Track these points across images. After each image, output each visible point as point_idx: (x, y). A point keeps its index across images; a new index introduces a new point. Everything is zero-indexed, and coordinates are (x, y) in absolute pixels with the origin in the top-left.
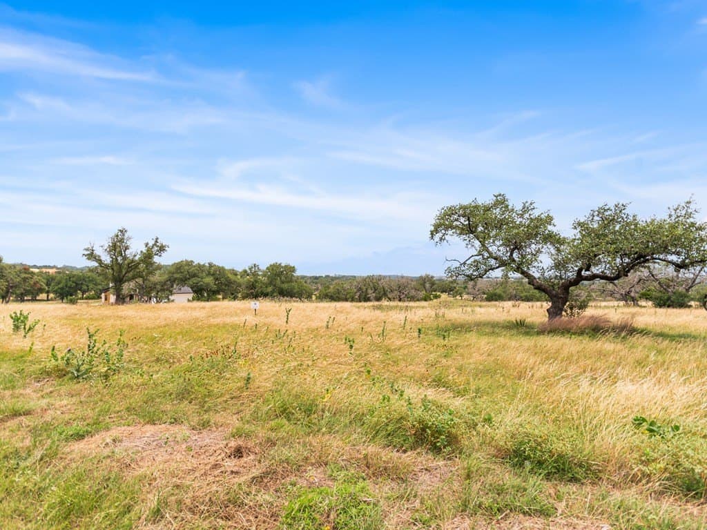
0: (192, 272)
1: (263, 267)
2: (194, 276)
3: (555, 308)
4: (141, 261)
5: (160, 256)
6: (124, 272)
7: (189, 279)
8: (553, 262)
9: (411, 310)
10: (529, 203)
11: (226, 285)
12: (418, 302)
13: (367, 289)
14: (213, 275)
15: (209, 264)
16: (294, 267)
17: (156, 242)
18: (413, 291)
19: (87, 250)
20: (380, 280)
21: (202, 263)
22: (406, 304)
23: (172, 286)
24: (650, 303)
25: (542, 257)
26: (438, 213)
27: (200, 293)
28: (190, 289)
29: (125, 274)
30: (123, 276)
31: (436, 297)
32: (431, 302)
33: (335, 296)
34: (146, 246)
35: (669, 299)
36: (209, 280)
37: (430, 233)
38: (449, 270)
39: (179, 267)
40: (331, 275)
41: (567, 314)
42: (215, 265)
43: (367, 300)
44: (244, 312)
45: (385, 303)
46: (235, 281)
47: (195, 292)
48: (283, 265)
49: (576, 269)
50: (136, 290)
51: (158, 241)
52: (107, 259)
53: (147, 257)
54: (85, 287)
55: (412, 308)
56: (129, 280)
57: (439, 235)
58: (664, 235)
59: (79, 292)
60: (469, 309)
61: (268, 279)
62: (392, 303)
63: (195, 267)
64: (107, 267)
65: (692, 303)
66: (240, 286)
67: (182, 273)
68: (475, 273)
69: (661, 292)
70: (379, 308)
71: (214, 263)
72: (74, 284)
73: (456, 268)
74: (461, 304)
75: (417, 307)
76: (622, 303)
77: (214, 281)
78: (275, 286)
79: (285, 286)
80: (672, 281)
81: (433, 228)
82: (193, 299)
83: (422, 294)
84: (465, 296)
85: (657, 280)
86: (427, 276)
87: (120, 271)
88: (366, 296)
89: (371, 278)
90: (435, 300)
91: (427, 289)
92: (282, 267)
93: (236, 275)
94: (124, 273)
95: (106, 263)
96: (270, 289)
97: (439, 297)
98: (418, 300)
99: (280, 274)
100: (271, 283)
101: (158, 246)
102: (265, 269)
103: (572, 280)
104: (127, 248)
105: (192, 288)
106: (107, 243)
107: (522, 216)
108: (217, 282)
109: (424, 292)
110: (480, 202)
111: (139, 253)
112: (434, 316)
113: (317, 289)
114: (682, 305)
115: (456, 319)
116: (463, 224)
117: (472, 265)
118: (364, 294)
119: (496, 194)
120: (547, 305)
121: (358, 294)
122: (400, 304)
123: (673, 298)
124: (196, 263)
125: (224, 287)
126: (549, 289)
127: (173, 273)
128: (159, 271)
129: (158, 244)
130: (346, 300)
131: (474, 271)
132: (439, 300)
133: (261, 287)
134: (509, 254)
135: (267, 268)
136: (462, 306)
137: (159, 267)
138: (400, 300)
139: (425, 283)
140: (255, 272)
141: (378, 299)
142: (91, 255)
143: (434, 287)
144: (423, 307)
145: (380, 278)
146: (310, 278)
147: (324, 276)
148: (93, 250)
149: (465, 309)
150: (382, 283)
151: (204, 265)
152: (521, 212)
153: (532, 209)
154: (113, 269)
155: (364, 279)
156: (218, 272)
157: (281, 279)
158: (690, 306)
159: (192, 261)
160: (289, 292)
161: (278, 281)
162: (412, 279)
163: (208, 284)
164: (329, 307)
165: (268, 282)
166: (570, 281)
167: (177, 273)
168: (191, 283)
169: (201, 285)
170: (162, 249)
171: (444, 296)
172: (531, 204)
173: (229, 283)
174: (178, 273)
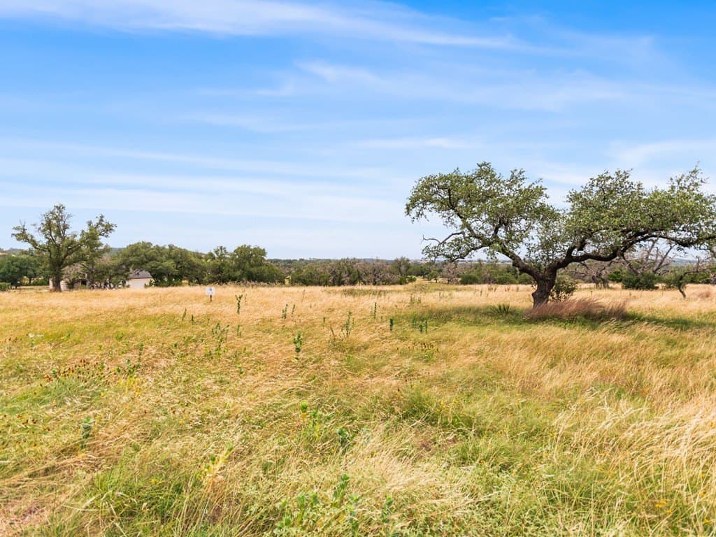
0: (150, 255)
1: (231, 249)
2: (152, 259)
3: (541, 292)
4: (83, 241)
5: (106, 236)
6: (63, 254)
7: (146, 262)
8: (540, 241)
9: (385, 295)
10: (519, 171)
11: (189, 269)
12: (393, 286)
13: (341, 273)
14: (174, 258)
15: (169, 246)
16: (264, 250)
17: (101, 220)
18: (388, 274)
19: (17, 229)
20: (354, 263)
21: (161, 245)
22: (379, 288)
23: (128, 270)
24: (619, 285)
25: (533, 233)
26: (415, 185)
27: (161, 278)
28: (149, 274)
29: (65, 256)
30: (63, 260)
31: (412, 280)
32: (406, 286)
33: (308, 280)
34: (89, 225)
35: (638, 280)
36: (170, 264)
37: (405, 207)
38: (427, 250)
39: (134, 250)
40: (305, 259)
41: (553, 298)
42: (176, 248)
43: (340, 283)
44: (198, 298)
45: (359, 287)
46: (199, 265)
47: (154, 277)
48: (252, 247)
49: (566, 248)
50: (84, 275)
51: (104, 219)
52: (42, 240)
53: (91, 238)
54: (31, 272)
55: (385, 292)
56: (70, 264)
57: (417, 209)
58: (675, 207)
59: (25, 277)
60: (446, 293)
61: (236, 263)
62: (366, 288)
63: (152, 249)
64: (43, 249)
65: (660, 285)
66: (205, 270)
67: (138, 256)
68: (455, 254)
69: (630, 274)
70: (351, 293)
71: (175, 245)
72: (18, 269)
73: (435, 247)
74: (436, 287)
75: (392, 291)
76: (593, 285)
77: (175, 265)
78: (243, 269)
79: (254, 270)
80: (641, 263)
81: (409, 202)
82: (151, 285)
83: (397, 277)
84: (440, 280)
85: (628, 262)
86: (403, 259)
87: (58, 253)
88: (340, 279)
89: (346, 261)
90: (410, 284)
91: (402, 272)
92: (251, 250)
93: (201, 258)
94: (63, 256)
95: (41, 244)
96: (238, 273)
97: (414, 280)
98: (394, 284)
99: (248, 258)
100: (239, 267)
101: (103, 225)
102: (232, 251)
103: (561, 261)
104: (66, 227)
105: (150, 272)
106: (40, 221)
107: (510, 187)
108: (179, 266)
109: (400, 276)
110: (463, 172)
111: (80, 233)
112: (409, 301)
113: (290, 273)
114: (650, 287)
115: (432, 305)
116: (443, 198)
117: (452, 243)
118: (338, 278)
119: (480, 163)
120: (531, 289)
121: (332, 277)
122: (374, 288)
123: (642, 280)
124: (154, 245)
125: (187, 271)
126: (535, 271)
127: (129, 256)
128: (106, 254)
129: (103, 223)
130: (320, 284)
131: (454, 250)
132: (414, 283)
133: (229, 271)
134: (493, 232)
135: (235, 251)
136: (438, 290)
137: (107, 250)
138: (374, 284)
139: (400, 266)
140: (221, 255)
141: (353, 283)
142: (23, 236)
143: (410, 270)
144: (399, 291)
145: (355, 261)
146: (284, 261)
147: (298, 259)
148: (24, 229)
149: (442, 292)
150: (357, 267)
151: (164, 248)
152: (508, 183)
153: (521, 180)
154: (49, 251)
155: (338, 262)
156: (179, 256)
157: (250, 263)
158: (657, 288)
159: (149, 243)
160: (258, 277)
161: (247, 265)
162: (387, 263)
163: (168, 268)
164: (298, 292)
165: (236, 266)
166: (559, 263)
167: (132, 256)
168: (149, 267)
169: (161, 269)
170: (108, 228)
171: (419, 280)
172: (520, 173)
173: (192, 267)
174: (134, 256)
